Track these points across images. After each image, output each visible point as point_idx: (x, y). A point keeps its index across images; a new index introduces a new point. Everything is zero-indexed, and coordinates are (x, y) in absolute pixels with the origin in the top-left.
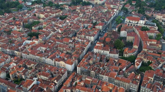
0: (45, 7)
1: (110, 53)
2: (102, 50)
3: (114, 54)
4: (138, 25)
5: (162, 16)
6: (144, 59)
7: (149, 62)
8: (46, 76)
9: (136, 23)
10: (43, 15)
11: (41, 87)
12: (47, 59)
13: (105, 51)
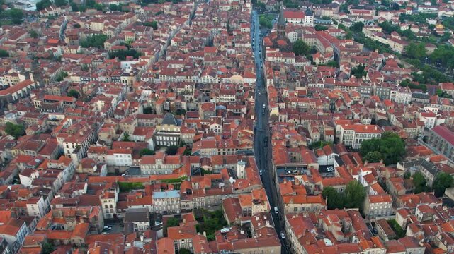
0: (84, 11)
1: (296, 61)
2: (283, 57)
3: (303, 62)
4: (304, 25)
5: (332, 12)
6: (352, 63)
7: (360, 66)
8: (232, 93)
9: (298, 22)
10: (100, 24)
11: (232, 111)
12: (202, 78)
13: (288, 60)
